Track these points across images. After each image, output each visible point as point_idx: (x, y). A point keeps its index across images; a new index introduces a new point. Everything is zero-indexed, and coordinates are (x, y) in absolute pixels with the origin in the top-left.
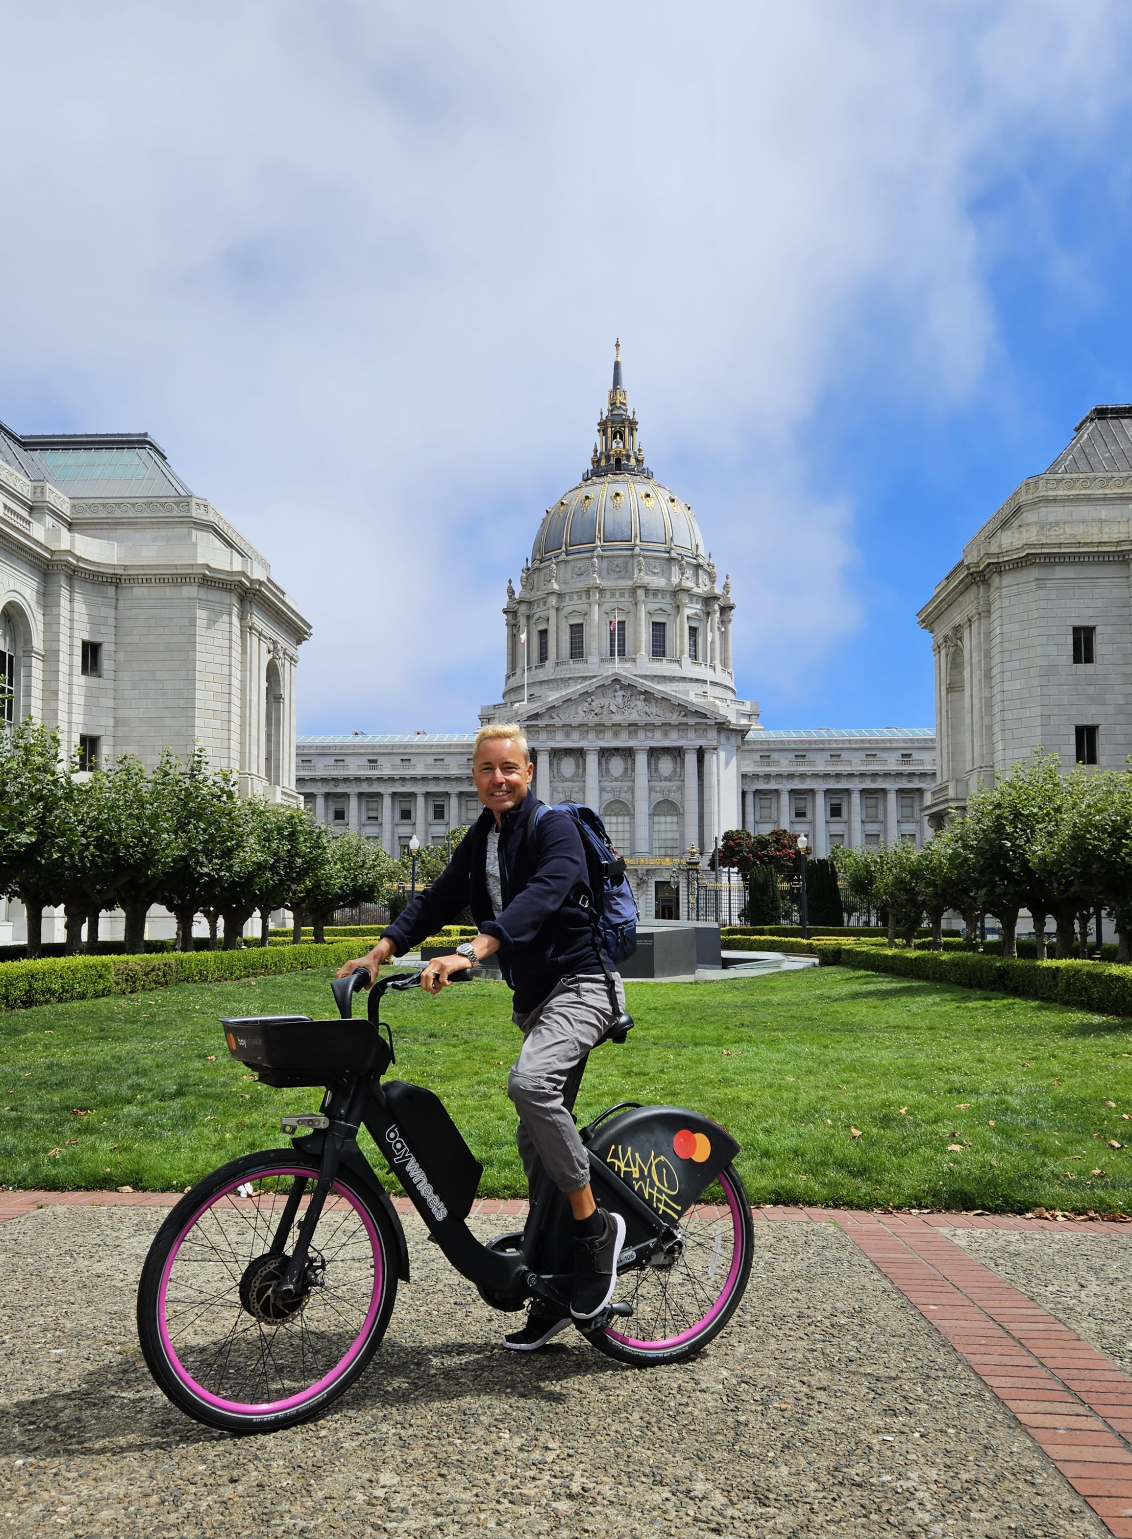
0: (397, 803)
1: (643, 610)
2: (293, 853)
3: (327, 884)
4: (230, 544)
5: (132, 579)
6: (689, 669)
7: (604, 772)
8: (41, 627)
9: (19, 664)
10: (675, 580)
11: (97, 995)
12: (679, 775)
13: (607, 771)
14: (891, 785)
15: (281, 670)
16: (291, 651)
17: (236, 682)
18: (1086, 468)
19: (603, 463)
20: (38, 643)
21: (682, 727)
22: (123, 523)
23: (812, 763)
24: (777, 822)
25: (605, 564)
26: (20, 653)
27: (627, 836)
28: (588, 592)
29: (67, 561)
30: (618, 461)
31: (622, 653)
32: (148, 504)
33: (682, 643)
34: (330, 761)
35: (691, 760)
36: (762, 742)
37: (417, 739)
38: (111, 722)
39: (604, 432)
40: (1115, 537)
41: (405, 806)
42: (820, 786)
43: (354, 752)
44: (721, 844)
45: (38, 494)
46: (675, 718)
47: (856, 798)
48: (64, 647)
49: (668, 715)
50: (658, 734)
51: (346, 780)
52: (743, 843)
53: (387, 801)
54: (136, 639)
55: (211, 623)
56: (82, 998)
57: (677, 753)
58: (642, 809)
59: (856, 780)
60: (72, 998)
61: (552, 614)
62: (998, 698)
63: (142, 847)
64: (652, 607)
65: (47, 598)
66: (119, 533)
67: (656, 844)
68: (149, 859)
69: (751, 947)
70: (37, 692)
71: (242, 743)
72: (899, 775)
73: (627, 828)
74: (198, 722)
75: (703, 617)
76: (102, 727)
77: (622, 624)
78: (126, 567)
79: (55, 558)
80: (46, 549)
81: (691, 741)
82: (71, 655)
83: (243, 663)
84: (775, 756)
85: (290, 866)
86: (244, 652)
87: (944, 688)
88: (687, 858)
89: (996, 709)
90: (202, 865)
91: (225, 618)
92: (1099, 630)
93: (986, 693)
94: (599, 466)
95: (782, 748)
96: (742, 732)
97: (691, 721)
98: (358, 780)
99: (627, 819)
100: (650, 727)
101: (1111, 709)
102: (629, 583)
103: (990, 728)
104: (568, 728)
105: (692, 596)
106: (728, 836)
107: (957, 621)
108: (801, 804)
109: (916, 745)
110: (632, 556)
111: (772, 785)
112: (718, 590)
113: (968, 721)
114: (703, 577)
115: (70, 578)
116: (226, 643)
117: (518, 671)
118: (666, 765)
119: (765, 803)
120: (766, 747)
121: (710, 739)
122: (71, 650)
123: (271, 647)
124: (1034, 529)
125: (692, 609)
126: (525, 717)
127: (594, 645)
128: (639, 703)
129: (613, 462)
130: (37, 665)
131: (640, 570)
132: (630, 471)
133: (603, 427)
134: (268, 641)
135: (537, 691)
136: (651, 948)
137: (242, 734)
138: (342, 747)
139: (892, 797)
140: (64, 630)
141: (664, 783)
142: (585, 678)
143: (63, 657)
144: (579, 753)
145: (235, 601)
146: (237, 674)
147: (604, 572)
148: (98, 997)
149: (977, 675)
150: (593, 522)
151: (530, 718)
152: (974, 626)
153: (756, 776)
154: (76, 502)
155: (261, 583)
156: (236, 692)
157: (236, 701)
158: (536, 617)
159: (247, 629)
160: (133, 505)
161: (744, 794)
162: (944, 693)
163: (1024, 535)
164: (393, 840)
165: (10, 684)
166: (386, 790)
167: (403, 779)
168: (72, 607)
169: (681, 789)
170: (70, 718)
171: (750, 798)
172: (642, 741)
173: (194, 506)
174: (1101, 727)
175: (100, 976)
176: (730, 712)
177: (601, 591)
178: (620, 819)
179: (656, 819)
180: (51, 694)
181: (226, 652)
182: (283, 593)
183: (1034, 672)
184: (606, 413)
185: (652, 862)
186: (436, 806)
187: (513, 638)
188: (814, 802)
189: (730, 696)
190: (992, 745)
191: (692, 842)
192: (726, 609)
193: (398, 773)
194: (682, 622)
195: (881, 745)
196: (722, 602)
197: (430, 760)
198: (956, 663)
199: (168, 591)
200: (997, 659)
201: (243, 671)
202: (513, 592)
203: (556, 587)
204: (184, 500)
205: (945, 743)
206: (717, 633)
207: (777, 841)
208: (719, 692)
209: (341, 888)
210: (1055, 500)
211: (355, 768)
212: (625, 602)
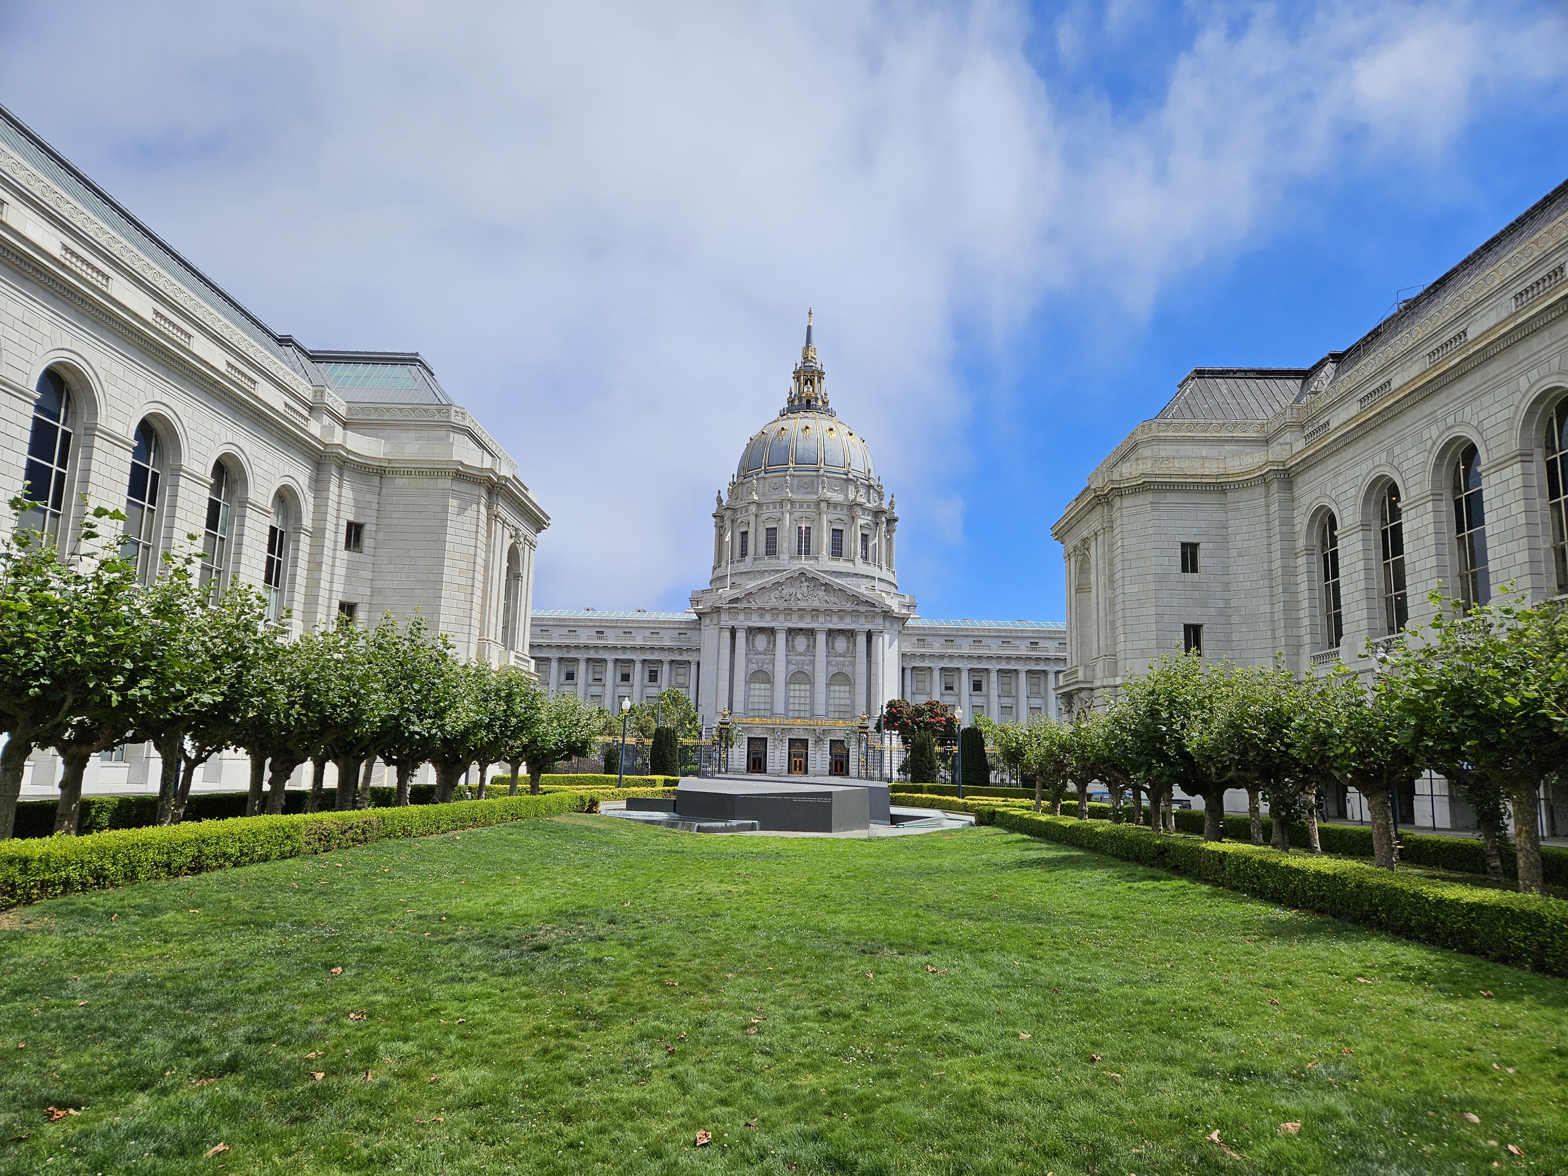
0: (618, 668)
1: (825, 518)
2: (509, 712)
3: (543, 741)
4: (482, 446)
5: (395, 471)
6: (861, 567)
7: (790, 647)
8: (311, 508)
9: (289, 539)
10: (851, 497)
11: (283, 857)
12: (851, 652)
13: (793, 647)
14: (1022, 667)
15: (521, 553)
16: (531, 537)
17: (480, 561)
18: (1189, 415)
19: (796, 403)
20: (307, 521)
21: (855, 614)
22: (390, 425)
23: (959, 647)
24: (930, 694)
25: (795, 482)
26: (290, 529)
27: (808, 701)
28: (781, 503)
29: (339, 454)
30: (808, 402)
31: (807, 552)
32: (414, 410)
33: (856, 546)
34: (565, 631)
35: (862, 640)
36: (918, 628)
37: (638, 616)
38: (368, 591)
39: (798, 379)
40: (1215, 471)
41: (625, 671)
42: (965, 665)
43: (585, 624)
44: (885, 710)
45: (318, 397)
46: (849, 606)
47: (994, 676)
48: (330, 526)
49: (844, 603)
50: (835, 619)
51: (577, 647)
52: (904, 711)
53: (610, 666)
54: (395, 522)
55: (462, 511)
56: (265, 861)
57: (850, 634)
58: (821, 679)
59: (994, 662)
60: (252, 861)
61: (752, 519)
62: (1120, 598)
63: (350, 706)
64: (832, 517)
65: (318, 484)
66: (387, 432)
67: (831, 708)
68: (355, 720)
69: (914, 804)
70: (303, 564)
71: (483, 613)
72: (1029, 659)
73: (808, 694)
74: (444, 594)
75: (873, 526)
76: (359, 595)
77: (808, 529)
78: (390, 461)
79: (328, 450)
80: (320, 442)
81: (862, 625)
82: (336, 533)
83: (488, 545)
84: (929, 640)
85: (505, 725)
86: (489, 536)
87: (1073, 589)
88: (857, 723)
89: (1118, 607)
90: (413, 724)
91: (474, 507)
92: (1202, 546)
93: (1110, 594)
94: (793, 405)
95: (935, 633)
96: (903, 620)
97: (862, 609)
98: (587, 647)
99: (808, 687)
100: (829, 612)
101: (1213, 612)
102: (815, 497)
103: (1113, 623)
104: (762, 611)
105: (865, 510)
106: (891, 705)
107: (1085, 534)
108: (949, 679)
109: (1042, 635)
110: (818, 476)
111: (926, 664)
112: (885, 506)
113: (1094, 616)
114: (873, 495)
115: (340, 469)
116: (474, 528)
117: (723, 564)
118: (841, 644)
119: (920, 678)
120: (922, 632)
121: (877, 624)
122: (337, 529)
123: (514, 533)
124: (1149, 462)
125: (863, 520)
126: (727, 600)
127: (785, 545)
128: (820, 593)
129: (804, 402)
130: (305, 541)
131: (823, 488)
132: (818, 410)
133: (797, 375)
134: (511, 529)
135: (737, 580)
136: (829, 806)
137: (483, 606)
138: (575, 620)
139: (1022, 677)
140: (331, 511)
141: (839, 659)
142: (777, 571)
143: (329, 535)
144: (771, 632)
145: (484, 493)
146: (481, 554)
147: (795, 488)
148: (286, 858)
149: (1102, 580)
150: (787, 449)
151: (730, 602)
152: (1100, 539)
153: (914, 656)
154: (351, 405)
155: (507, 479)
156: (480, 569)
157: (479, 577)
158: (739, 521)
159: (493, 517)
160: (401, 410)
161: (903, 669)
162: (1073, 593)
163: (1141, 467)
164: (613, 698)
165: (280, 555)
166: (610, 656)
167: (624, 648)
168: (340, 492)
169: (853, 664)
170: (331, 587)
171: (908, 673)
172: (821, 624)
173: (453, 413)
174: (1205, 627)
175: (288, 837)
176: (894, 604)
177: (792, 502)
178: (803, 687)
179: (832, 688)
180: (315, 565)
181: (473, 535)
182: (527, 489)
183: (1150, 578)
184: (799, 365)
185: (828, 723)
186: (651, 671)
187: (720, 537)
188: (960, 678)
189: (893, 590)
190: (1114, 637)
191: (861, 709)
192: (891, 521)
193: (619, 643)
194: (856, 530)
195: (1014, 634)
196: (888, 516)
197: (647, 633)
198: (1083, 569)
199: (426, 482)
200: (1119, 566)
201: (487, 552)
202: (721, 501)
203: (756, 497)
204: (445, 407)
205: (1074, 635)
206: (884, 540)
207: (932, 710)
208: (884, 586)
209: (556, 744)
210: (1165, 440)
211: (585, 638)
212: (812, 512)
